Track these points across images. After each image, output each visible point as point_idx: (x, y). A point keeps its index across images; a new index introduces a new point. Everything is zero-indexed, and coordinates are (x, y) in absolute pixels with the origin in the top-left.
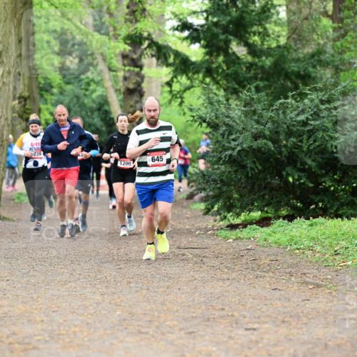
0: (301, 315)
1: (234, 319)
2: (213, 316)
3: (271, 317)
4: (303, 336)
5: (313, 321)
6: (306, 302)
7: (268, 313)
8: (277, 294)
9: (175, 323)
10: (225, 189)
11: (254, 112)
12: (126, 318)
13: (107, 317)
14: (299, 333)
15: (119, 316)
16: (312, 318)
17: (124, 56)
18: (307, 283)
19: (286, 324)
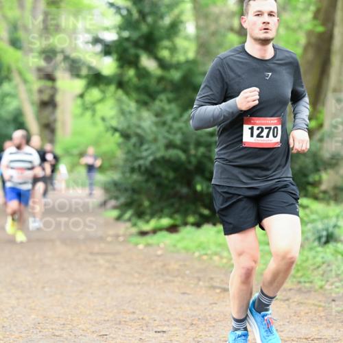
0: (209, 317)
1: (144, 322)
2: (124, 319)
3: (180, 320)
4: (211, 338)
5: (220, 323)
6: (214, 305)
7: (177, 317)
8: (186, 297)
9: (88, 326)
10: (136, 197)
11: (164, 123)
12: (40, 322)
13: (22, 321)
14: (206, 336)
15: (34, 319)
16: (219, 321)
17: (39, 70)
18: (214, 288)
19: (195, 327)
